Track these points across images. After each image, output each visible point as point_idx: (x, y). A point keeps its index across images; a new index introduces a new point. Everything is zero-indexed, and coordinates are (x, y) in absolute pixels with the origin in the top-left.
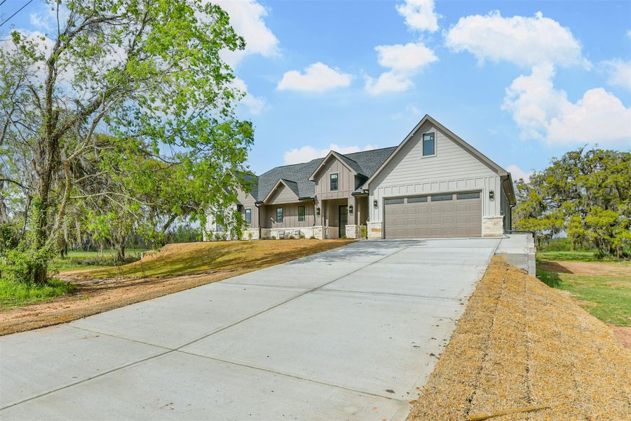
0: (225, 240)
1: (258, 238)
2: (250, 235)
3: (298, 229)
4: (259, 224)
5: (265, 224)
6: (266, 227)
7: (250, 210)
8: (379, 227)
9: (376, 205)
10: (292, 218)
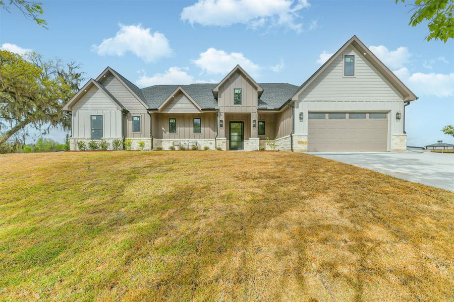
0: (106, 150)
1: (150, 148)
2: (142, 145)
3: (194, 140)
4: (151, 133)
5: (156, 134)
6: (157, 137)
7: (139, 117)
8: (305, 139)
9: (301, 119)
10: (187, 129)
